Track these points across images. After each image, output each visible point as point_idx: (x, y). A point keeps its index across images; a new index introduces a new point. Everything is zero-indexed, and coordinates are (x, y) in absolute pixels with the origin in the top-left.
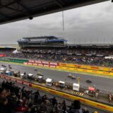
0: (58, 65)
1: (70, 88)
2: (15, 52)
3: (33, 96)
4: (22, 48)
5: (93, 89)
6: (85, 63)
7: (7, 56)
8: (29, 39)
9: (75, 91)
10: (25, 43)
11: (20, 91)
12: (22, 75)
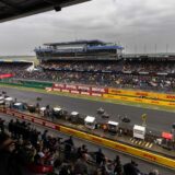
0: (107, 92)
1: (129, 133)
2: (31, 69)
3: (63, 146)
4: (43, 62)
5: (171, 136)
6: (157, 89)
8: (55, 45)
9: (137, 139)
10: (47, 53)
11: (40, 137)
12: (43, 109)
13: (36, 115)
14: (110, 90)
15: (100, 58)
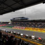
13: (10, 33)
14: (26, 28)
15: (24, 21)
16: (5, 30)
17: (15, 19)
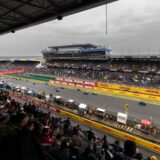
1: (113, 118)
3: (63, 125)
5: (149, 123)
7: (30, 71)
8: (57, 48)
9: (120, 123)
10: (51, 54)
12: (48, 96)
16: (23, 88)
17: (60, 50)
